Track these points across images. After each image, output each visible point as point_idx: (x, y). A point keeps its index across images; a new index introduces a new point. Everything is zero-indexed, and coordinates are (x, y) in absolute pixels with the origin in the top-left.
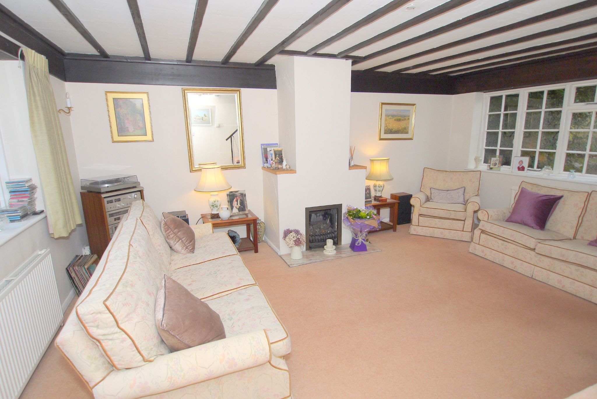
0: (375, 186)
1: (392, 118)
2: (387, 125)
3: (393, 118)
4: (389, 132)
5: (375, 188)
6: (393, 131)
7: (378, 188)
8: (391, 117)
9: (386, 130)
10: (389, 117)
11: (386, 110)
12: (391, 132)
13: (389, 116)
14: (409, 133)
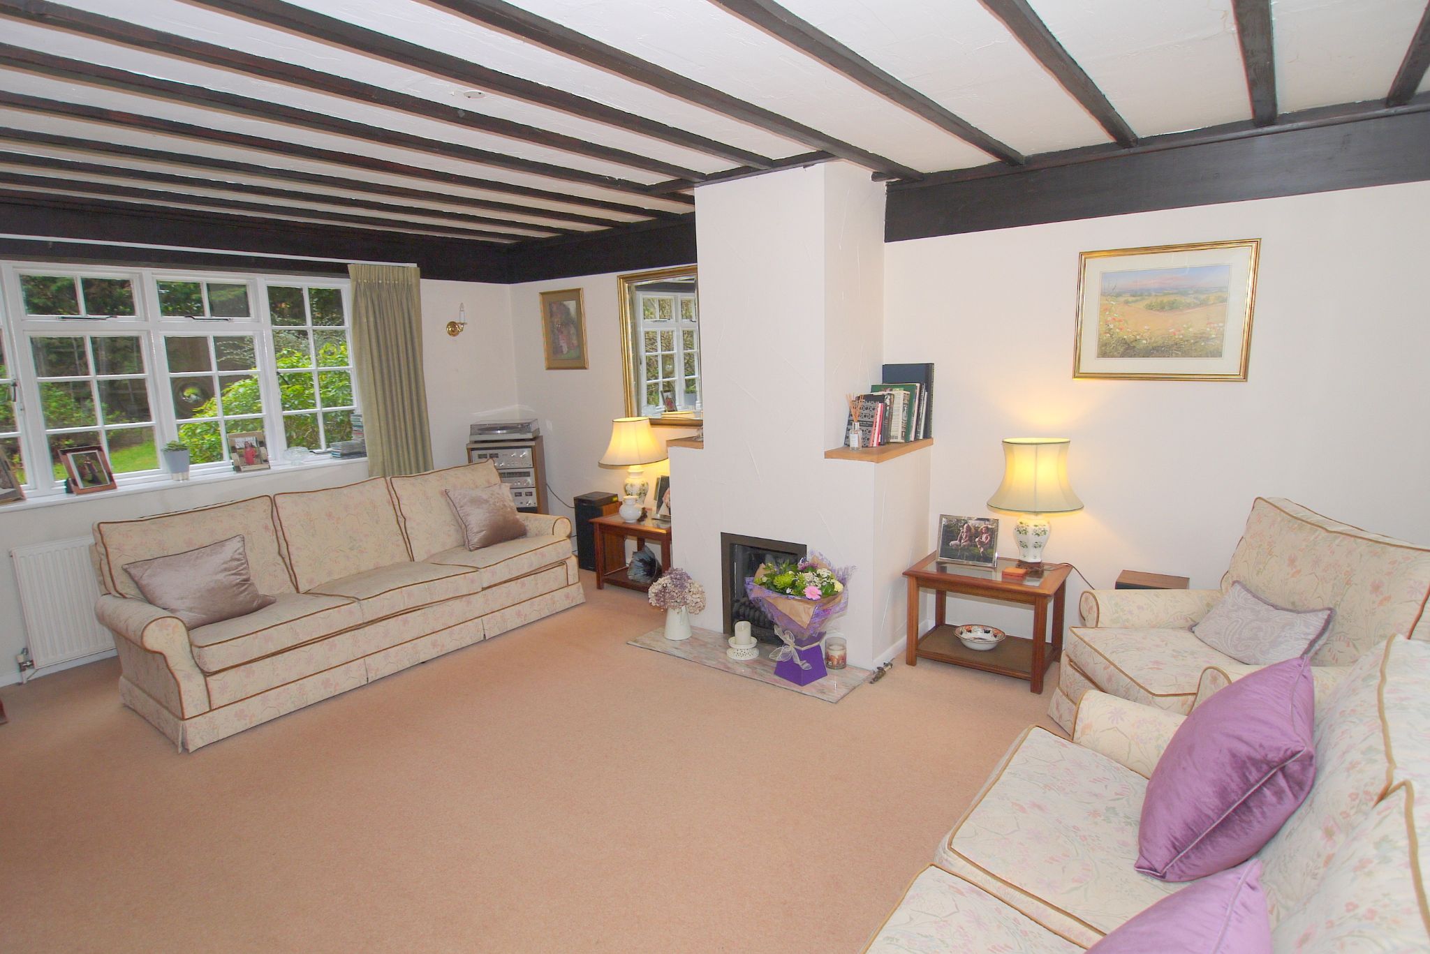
0: (1021, 529)
1: (1133, 302)
2: (1111, 326)
3: (1137, 301)
4: (1121, 350)
5: (1022, 537)
6: (1138, 347)
7: (1032, 538)
8: (1131, 299)
9: (1105, 345)
10: (1122, 299)
11: (1105, 276)
12: (1129, 349)
13: (1119, 295)
14: (1225, 353)
